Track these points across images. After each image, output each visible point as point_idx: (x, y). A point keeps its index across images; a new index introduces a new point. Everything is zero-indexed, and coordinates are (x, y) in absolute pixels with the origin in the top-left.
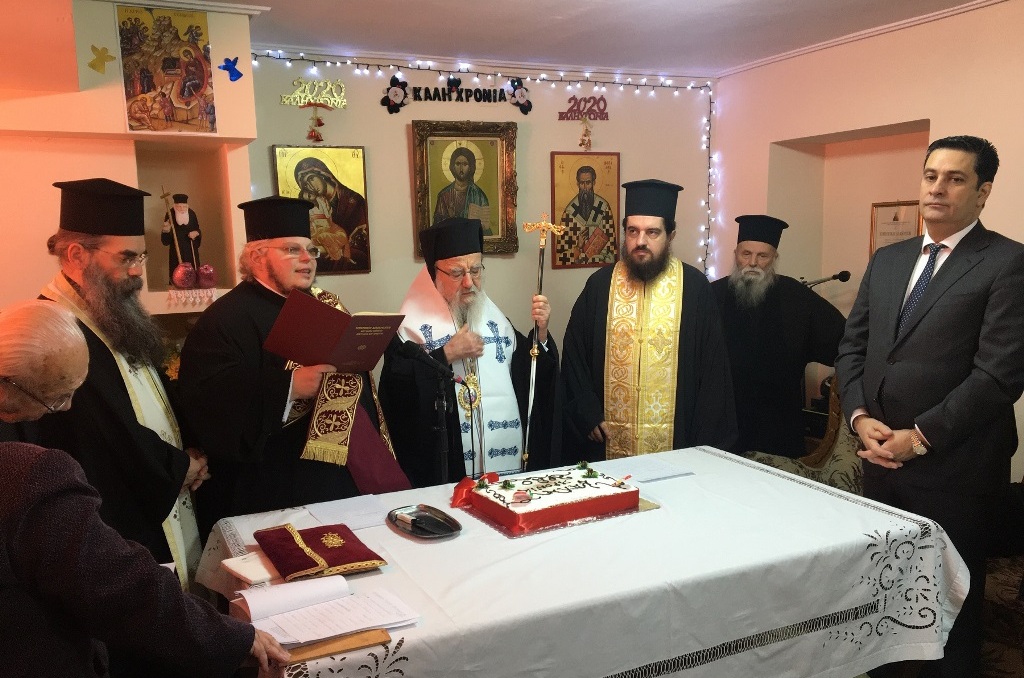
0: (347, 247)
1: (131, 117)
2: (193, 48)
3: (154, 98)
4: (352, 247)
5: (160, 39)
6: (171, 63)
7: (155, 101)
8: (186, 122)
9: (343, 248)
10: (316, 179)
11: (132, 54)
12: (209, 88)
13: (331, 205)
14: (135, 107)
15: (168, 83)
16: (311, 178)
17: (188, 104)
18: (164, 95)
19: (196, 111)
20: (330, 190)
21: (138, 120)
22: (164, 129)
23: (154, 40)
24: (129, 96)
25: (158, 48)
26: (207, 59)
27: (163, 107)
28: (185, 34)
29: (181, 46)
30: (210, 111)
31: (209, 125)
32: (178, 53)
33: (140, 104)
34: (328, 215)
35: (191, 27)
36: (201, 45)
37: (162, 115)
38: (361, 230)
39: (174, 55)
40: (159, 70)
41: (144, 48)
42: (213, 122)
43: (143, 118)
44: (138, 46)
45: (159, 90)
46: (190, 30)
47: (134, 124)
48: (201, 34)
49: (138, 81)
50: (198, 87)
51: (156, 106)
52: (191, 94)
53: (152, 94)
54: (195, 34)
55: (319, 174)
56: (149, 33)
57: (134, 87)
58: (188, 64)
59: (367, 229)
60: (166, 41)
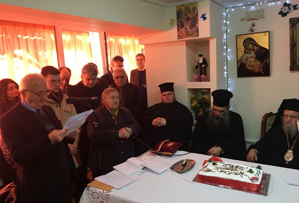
0: (261, 67)
1: (178, 36)
2: (194, 13)
3: (184, 30)
4: (263, 67)
5: (186, 13)
6: (188, 19)
7: (184, 31)
8: (191, 35)
9: (259, 68)
10: (250, 45)
11: (179, 19)
12: (197, 24)
13: (255, 53)
14: (179, 33)
15: (187, 25)
16: (249, 44)
17: (192, 30)
18: (186, 28)
19: (194, 32)
20: (255, 48)
21: (180, 36)
22: (186, 38)
23: (184, 13)
24: (178, 30)
25: (185, 16)
26: (197, 15)
27: (185, 32)
28: (192, 10)
29: (191, 13)
30: (197, 31)
31: (197, 35)
32: (190, 16)
33: (180, 32)
34: (254, 57)
35: (193, 7)
36: (196, 12)
37: (185, 34)
38: (266, 61)
39: (189, 17)
40: (185, 22)
41: (182, 16)
42: (198, 34)
43: (181, 36)
44: (181, 16)
45: (185, 27)
46: (193, 8)
47: (179, 38)
48: (196, 9)
49: (180, 26)
50: (195, 24)
51: (184, 32)
52: (193, 27)
53: (183, 29)
54: (195, 9)
55: (251, 43)
56: (183, 12)
57: (179, 28)
58: (193, 18)
59: (269, 61)
60: (187, 13)
